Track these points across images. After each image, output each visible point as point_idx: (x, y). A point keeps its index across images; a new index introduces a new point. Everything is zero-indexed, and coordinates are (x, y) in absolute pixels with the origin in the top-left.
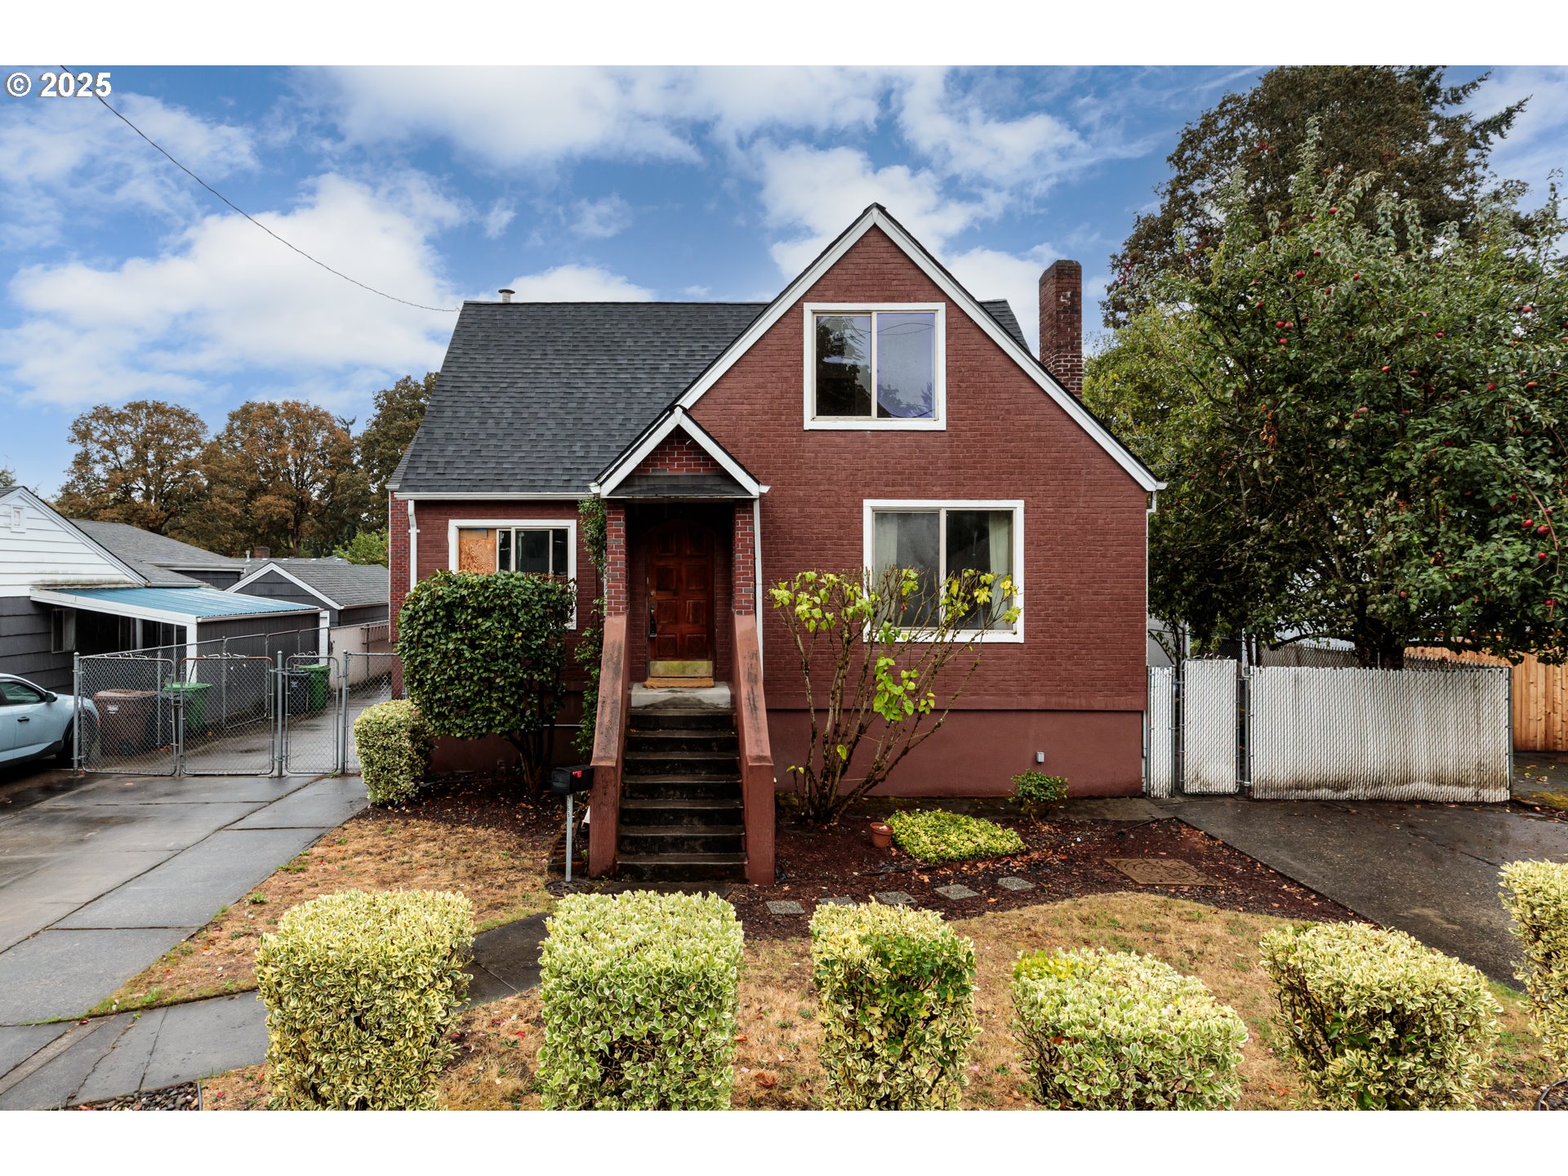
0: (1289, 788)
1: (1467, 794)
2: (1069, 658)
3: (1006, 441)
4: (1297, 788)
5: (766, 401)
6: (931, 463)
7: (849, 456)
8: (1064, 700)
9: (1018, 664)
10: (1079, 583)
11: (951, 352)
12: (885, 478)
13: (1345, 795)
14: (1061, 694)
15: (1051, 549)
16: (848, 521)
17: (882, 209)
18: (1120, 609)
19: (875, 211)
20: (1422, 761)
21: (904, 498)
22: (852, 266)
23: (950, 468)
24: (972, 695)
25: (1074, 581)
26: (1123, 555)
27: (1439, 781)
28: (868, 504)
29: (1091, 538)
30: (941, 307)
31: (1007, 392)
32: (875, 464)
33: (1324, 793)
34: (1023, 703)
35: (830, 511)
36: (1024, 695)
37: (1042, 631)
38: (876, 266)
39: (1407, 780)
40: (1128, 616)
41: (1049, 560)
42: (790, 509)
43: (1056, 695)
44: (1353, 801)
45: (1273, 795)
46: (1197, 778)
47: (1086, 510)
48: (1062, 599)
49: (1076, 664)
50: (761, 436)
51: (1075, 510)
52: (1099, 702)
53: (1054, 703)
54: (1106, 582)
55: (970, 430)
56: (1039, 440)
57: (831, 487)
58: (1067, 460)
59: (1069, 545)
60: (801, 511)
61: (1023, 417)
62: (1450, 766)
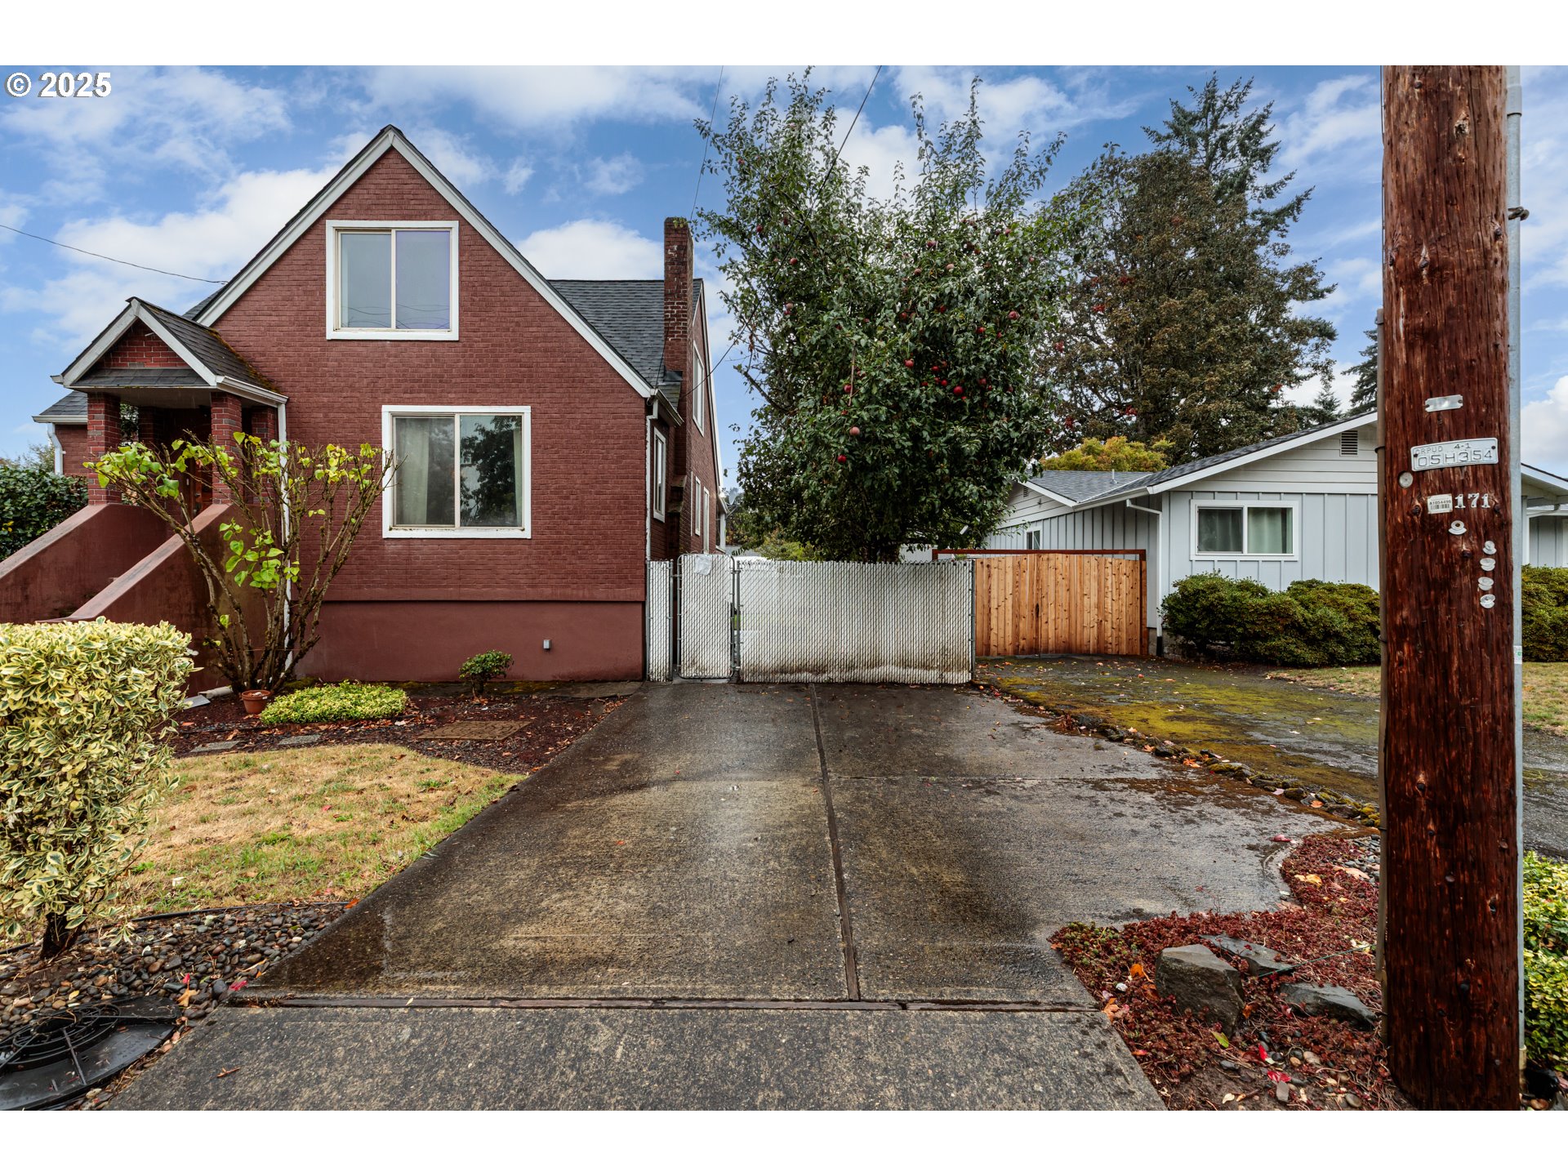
0: (775, 672)
1: (932, 676)
2: (573, 553)
3: (516, 351)
4: (782, 673)
5: (293, 313)
6: (446, 371)
7: (371, 365)
8: (568, 591)
9: (527, 558)
10: (583, 484)
11: (464, 268)
12: (403, 385)
13: (824, 678)
14: (567, 587)
15: (557, 452)
16: (369, 425)
17: (399, 132)
18: (620, 508)
19: (391, 134)
20: (889, 646)
21: (422, 404)
22: (373, 187)
23: (464, 376)
24: (484, 587)
25: (579, 481)
26: (623, 457)
27: (905, 664)
28: (386, 409)
29: (593, 441)
30: (454, 225)
31: (517, 305)
32: (394, 372)
33: (805, 676)
34: (532, 594)
35: (352, 416)
36: (532, 587)
37: (548, 528)
38: (396, 187)
39: (876, 663)
40: (627, 513)
41: (554, 462)
42: (315, 415)
43: (563, 587)
44: (830, 683)
45: (761, 678)
46: (693, 663)
47: (589, 416)
48: (568, 498)
49: (580, 558)
50: (288, 346)
51: (579, 416)
52: (600, 594)
53: (559, 594)
54: (607, 482)
55: (483, 341)
56: (546, 350)
57: (354, 394)
58: (572, 370)
59: (573, 448)
60: (326, 416)
61: (531, 329)
62: (915, 650)
